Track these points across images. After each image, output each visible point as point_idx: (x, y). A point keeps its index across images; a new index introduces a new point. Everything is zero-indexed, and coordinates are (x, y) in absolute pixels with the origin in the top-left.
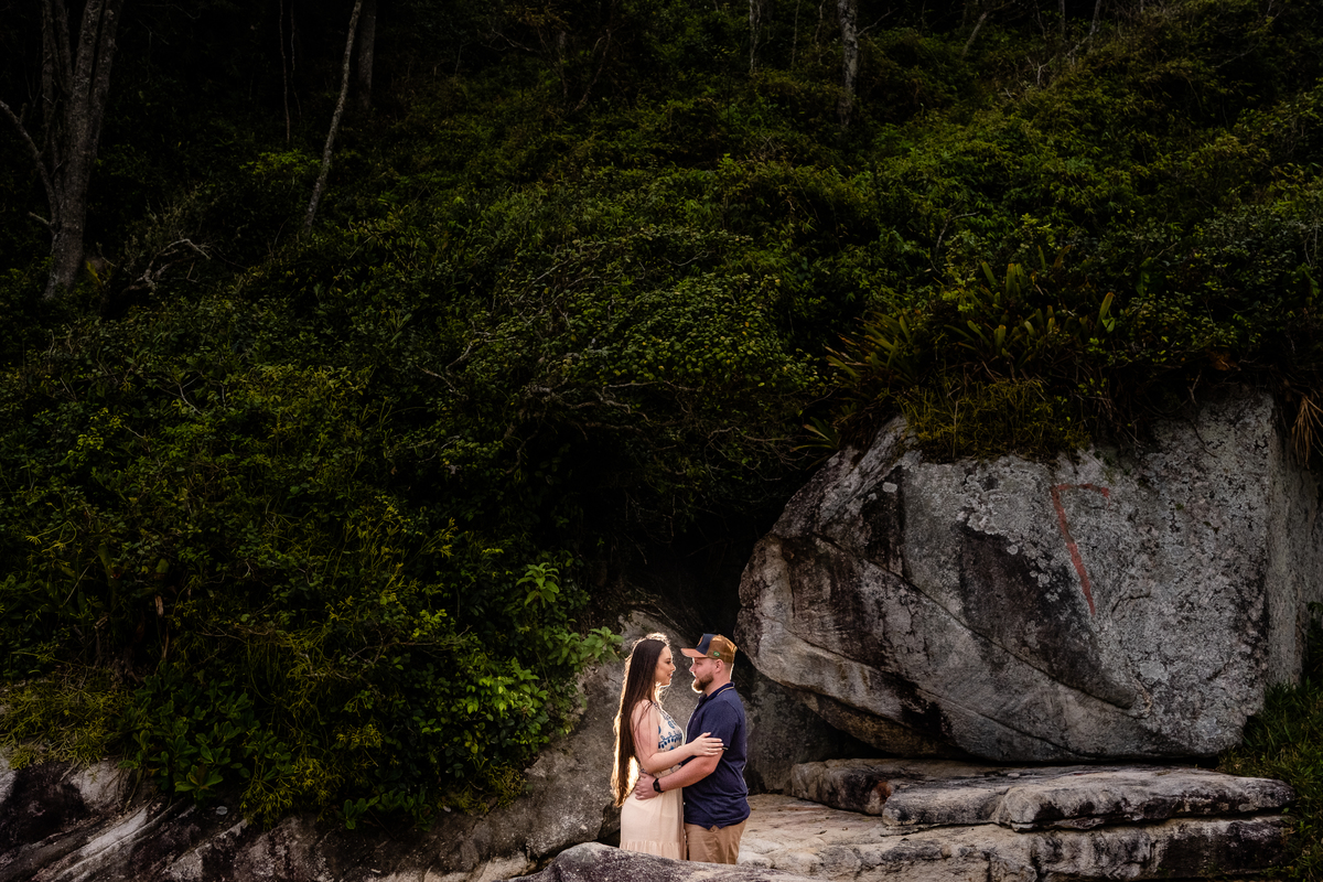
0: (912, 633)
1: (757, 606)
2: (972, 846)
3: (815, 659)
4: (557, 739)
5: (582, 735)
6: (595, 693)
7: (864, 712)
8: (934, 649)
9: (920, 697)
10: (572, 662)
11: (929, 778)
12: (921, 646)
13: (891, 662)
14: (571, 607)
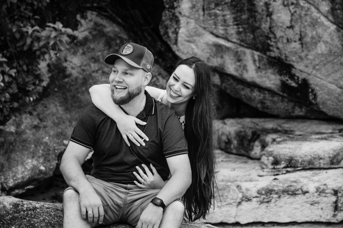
0: (291, 27)
1: (176, 7)
2: (325, 185)
3: (218, 47)
4: (24, 105)
5: (45, 101)
6: (56, 71)
7: (253, 86)
8: (308, 39)
9: (294, 75)
10: (35, 48)
11: (298, 133)
12: (297, 37)
13: (275, 49)
14: (35, 7)
